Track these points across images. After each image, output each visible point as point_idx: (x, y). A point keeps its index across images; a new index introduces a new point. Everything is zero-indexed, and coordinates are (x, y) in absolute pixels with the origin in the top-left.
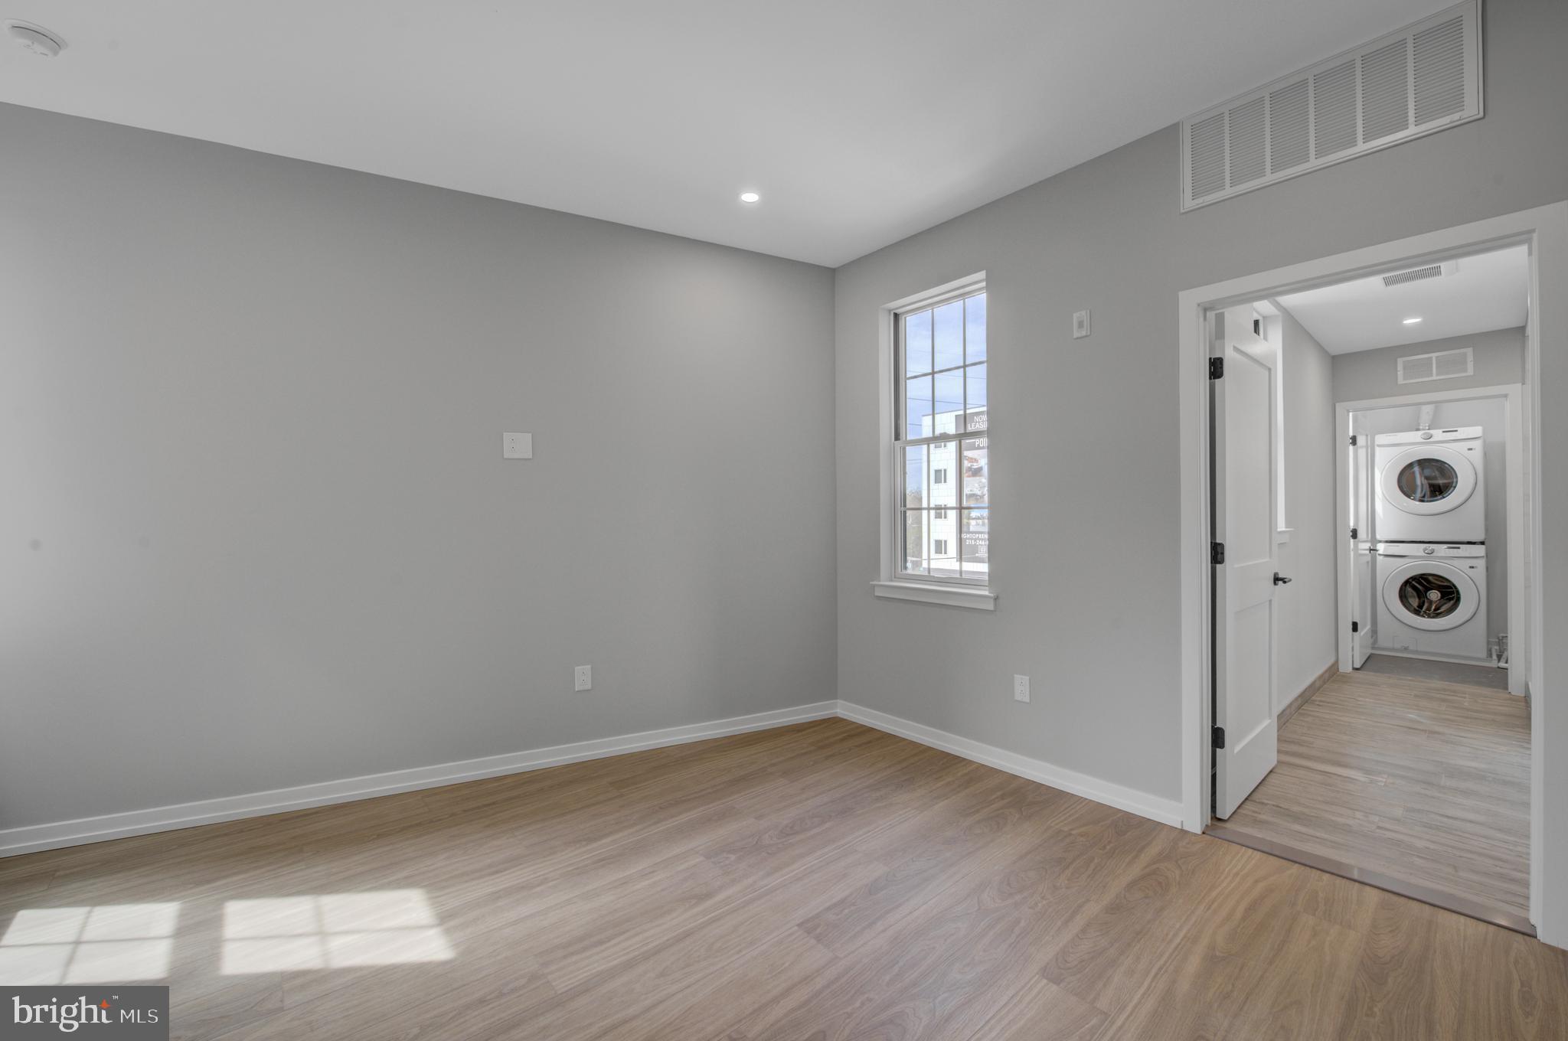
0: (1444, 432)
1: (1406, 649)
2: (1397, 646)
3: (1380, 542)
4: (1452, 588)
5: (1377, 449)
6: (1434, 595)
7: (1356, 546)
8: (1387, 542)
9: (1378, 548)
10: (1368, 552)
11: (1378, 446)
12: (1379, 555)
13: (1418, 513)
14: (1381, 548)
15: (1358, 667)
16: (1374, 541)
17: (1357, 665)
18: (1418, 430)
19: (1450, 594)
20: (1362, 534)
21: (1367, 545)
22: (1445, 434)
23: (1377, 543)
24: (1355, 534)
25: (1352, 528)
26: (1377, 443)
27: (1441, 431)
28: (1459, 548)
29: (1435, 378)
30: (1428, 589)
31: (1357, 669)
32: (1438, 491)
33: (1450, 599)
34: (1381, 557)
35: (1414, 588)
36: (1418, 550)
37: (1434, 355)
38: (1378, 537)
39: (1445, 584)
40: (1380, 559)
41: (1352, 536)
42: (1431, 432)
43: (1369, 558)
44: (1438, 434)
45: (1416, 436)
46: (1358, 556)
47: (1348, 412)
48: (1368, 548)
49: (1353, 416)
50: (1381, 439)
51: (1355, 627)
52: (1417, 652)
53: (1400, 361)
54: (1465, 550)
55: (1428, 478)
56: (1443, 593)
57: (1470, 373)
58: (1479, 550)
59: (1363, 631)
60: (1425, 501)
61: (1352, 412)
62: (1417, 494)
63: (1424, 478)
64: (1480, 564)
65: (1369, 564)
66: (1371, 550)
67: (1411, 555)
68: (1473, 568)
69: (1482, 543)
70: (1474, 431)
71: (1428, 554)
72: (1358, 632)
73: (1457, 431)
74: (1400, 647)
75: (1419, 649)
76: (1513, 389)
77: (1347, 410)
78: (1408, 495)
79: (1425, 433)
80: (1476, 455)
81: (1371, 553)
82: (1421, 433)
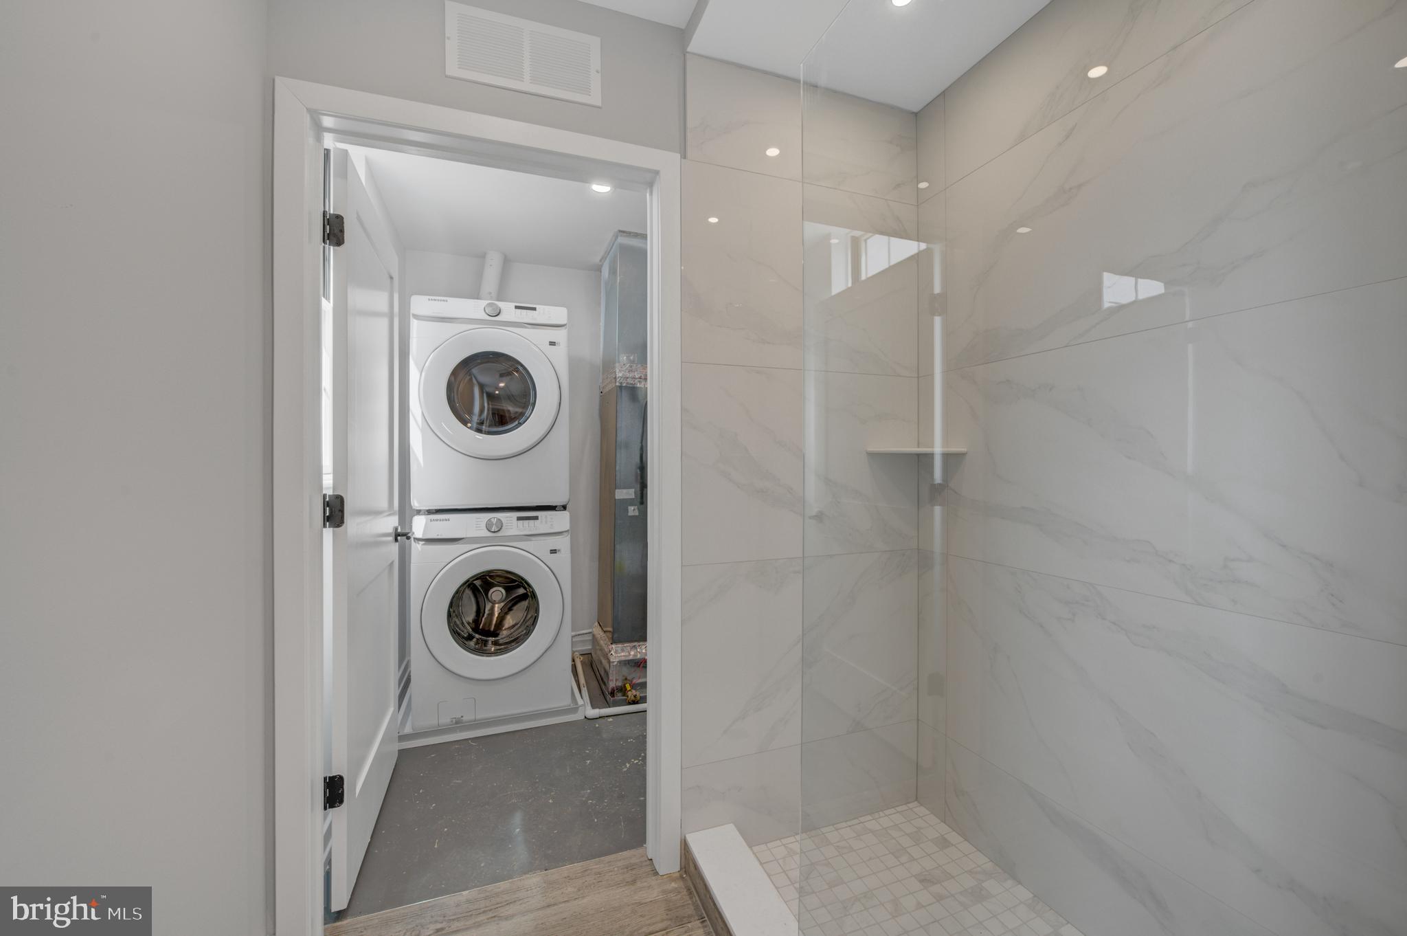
0: (517, 307)
1: (458, 724)
2: (445, 720)
3: (419, 512)
5: (414, 324)
6: (497, 593)
8: (430, 512)
9: (413, 528)
10: (391, 539)
11: (416, 316)
12: (417, 541)
14: (419, 526)
16: (405, 512)
18: (478, 298)
19: (521, 590)
21: (390, 523)
22: (519, 311)
23: (411, 516)
24: (335, 510)
26: (413, 310)
27: (512, 303)
28: (536, 518)
29: (526, 86)
30: (489, 587)
31: (339, 915)
32: (501, 420)
33: (521, 599)
34: (420, 547)
35: (473, 588)
36: (474, 526)
37: (527, 26)
38: (416, 504)
40: (417, 548)
42: (500, 304)
43: (395, 549)
44: (509, 311)
45: (474, 308)
48: (390, 530)
50: (421, 304)
51: (334, 791)
52: (474, 724)
54: (546, 521)
55: (491, 397)
56: (509, 590)
57: (595, 98)
58: (560, 521)
59: (355, 788)
60: (489, 433)
61: (329, 130)
62: (475, 419)
63: (485, 395)
64: (563, 543)
65: (392, 564)
66: (397, 535)
67: (468, 536)
68: (553, 551)
69: (564, 508)
70: (558, 314)
71: (494, 532)
72: (341, 802)
73: (534, 309)
74: (448, 721)
75: (478, 717)
76: (666, 162)
77: (309, 110)
78: (464, 422)
79: (489, 305)
80: (560, 357)
81: (396, 540)
82: (483, 303)
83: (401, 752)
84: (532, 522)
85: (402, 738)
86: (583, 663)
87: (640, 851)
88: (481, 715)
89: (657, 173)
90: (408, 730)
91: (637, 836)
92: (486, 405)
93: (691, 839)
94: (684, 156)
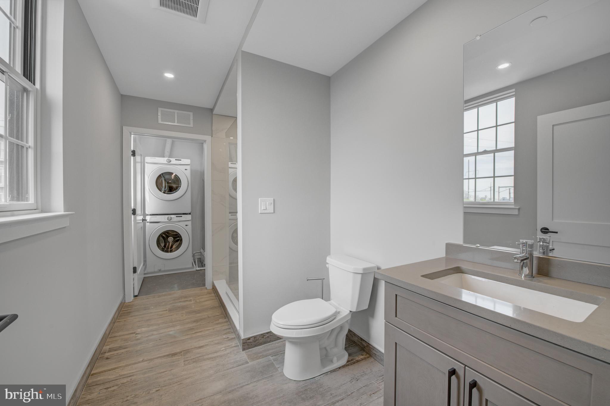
0: (176, 160)
1: (160, 271)
2: (156, 270)
3: (148, 215)
4: (178, 235)
6: (171, 239)
7: (135, 219)
8: (151, 215)
9: (146, 219)
10: (142, 221)
11: (147, 163)
12: (148, 222)
13: (165, 199)
14: (148, 218)
15: (137, 294)
16: (145, 215)
17: (136, 294)
18: (164, 157)
19: (177, 238)
20: (138, 211)
21: (141, 218)
23: (146, 216)
24: (134, 212)
25: (133, 208)
26: (146, 161)
27: (175, 159)
28: (182, 216)
29: (176, 124)
30: (168, 237)
31: (136, 296)
32: (171, 190)
33: (178, 241)
34: (148, 224)
35: (163, 237)
36: (164, 218)
37: (176, 111)
38: (147, 212)
39: (175, 233)
41: (132, 213)
42: (171, 159)
43: (142, 224)
44: (173, 161)
45: (164, 160)
46: (136, 223)
47: (131, 134)
49: (133, 137)
50: (148, 159)
51: (135, 270)
52: (165, 271)
53: (160, 109)
54: (184, 217)
55: (168, 183)
56: (174, 238)
57: (191, 125)
58: (189, 217)
59: (139, 271)
60: (168, 194)
61: (132, 134)
62: (163, 189)
63: (166, 182)
64: (189, 223)
65: (142, 227)
66: (143, 220)
67: (162, 221)
68: (186, 225)
69: (190, 214)
70: (188, 161)
71: (169, 220)
72: (136, 272)
73: (181, 160)
74: (157, 270)
75: (165, 269)
76: (208, 138)
77: (129, 132)
78: (160, 190)
79: (168, 159)
80: (188, 173)
81: (143, 221)
82: (166, 159)
83: (144, 277)
84: (180, 217)
85: (145, 274)
86: (198, 261)
87: (205, 287)
88: (166, 269)
89: (206, 140)
90: (146, 272)
91: (204, 285)
92: (166, 185)
93: (215, 282)
94: (212, 136)
